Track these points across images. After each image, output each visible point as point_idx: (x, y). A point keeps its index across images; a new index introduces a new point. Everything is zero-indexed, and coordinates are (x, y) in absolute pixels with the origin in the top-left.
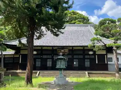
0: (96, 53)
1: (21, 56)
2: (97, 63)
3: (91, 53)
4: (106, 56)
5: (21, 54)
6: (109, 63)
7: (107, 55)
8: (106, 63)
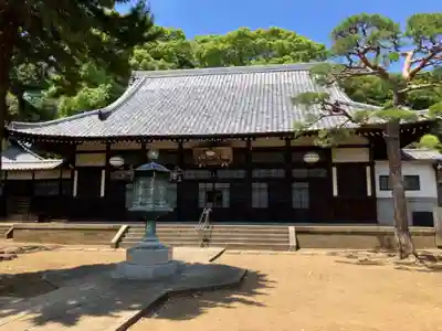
0: (334, 160)
1: (76, 172)
2: (335, 193)
3: (312, 158)
4: (368, 169)
5: (79, 169)
6: (380, 194)
7: (372, 165)
8: (369, 194)
